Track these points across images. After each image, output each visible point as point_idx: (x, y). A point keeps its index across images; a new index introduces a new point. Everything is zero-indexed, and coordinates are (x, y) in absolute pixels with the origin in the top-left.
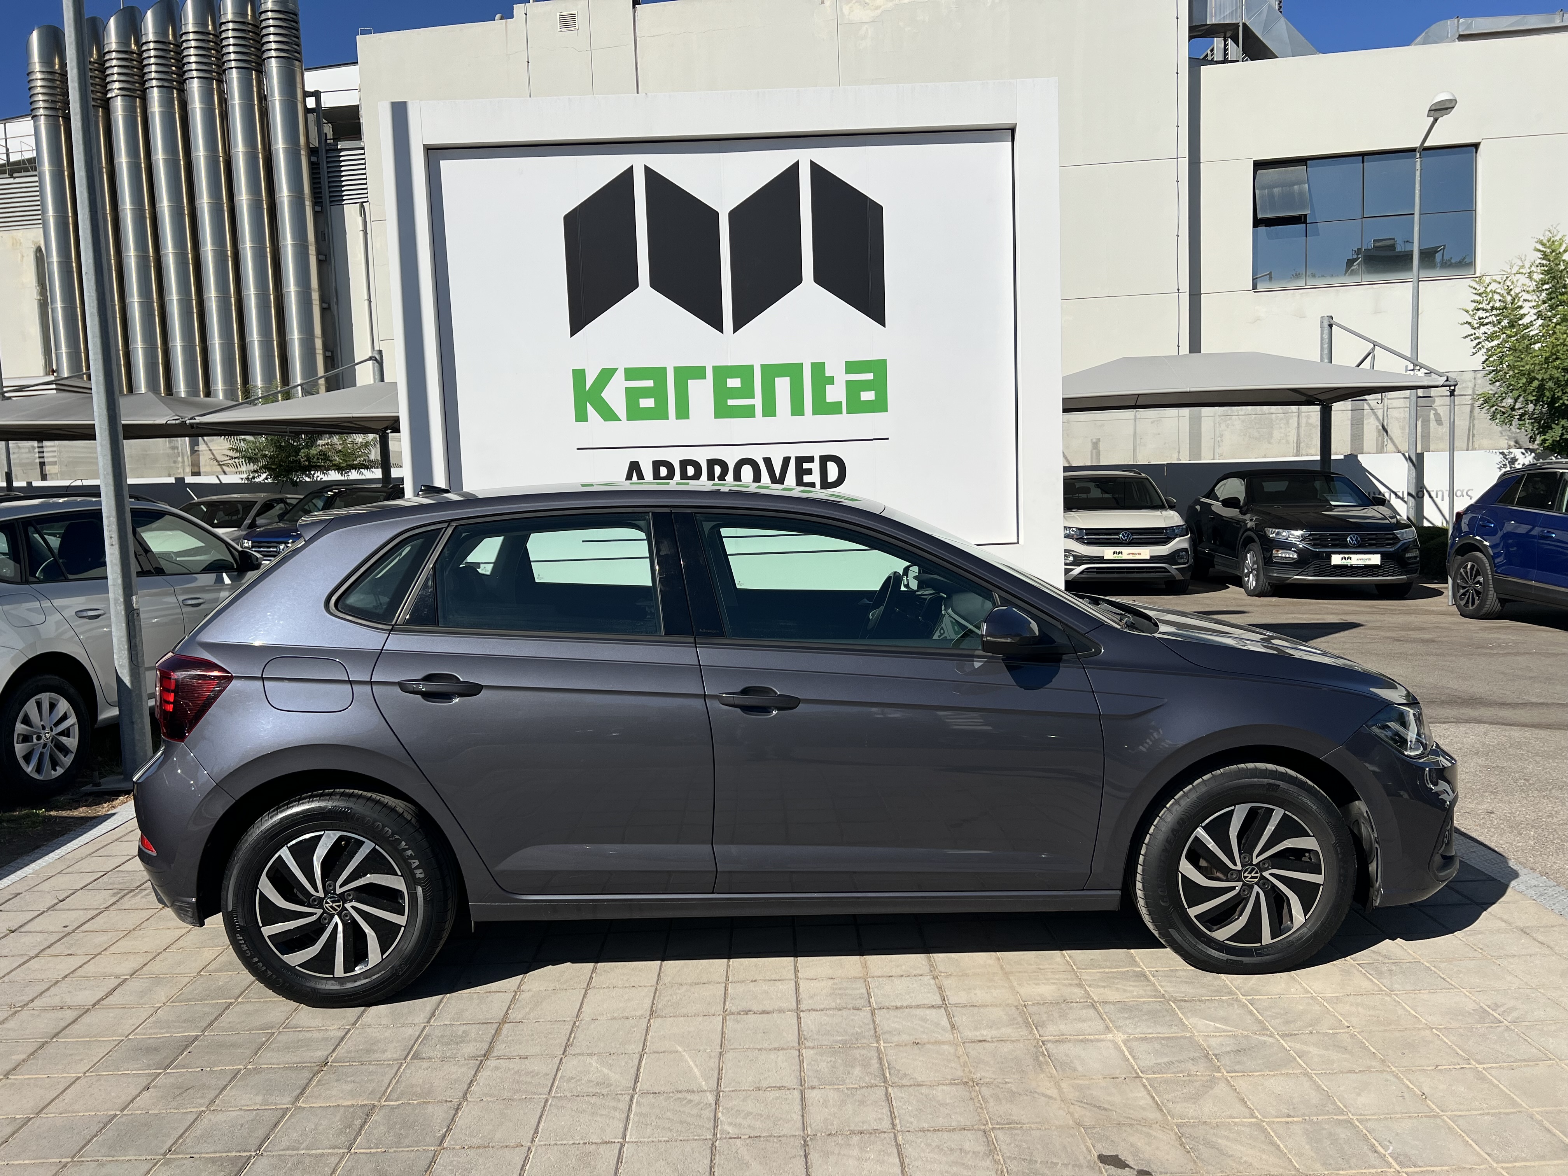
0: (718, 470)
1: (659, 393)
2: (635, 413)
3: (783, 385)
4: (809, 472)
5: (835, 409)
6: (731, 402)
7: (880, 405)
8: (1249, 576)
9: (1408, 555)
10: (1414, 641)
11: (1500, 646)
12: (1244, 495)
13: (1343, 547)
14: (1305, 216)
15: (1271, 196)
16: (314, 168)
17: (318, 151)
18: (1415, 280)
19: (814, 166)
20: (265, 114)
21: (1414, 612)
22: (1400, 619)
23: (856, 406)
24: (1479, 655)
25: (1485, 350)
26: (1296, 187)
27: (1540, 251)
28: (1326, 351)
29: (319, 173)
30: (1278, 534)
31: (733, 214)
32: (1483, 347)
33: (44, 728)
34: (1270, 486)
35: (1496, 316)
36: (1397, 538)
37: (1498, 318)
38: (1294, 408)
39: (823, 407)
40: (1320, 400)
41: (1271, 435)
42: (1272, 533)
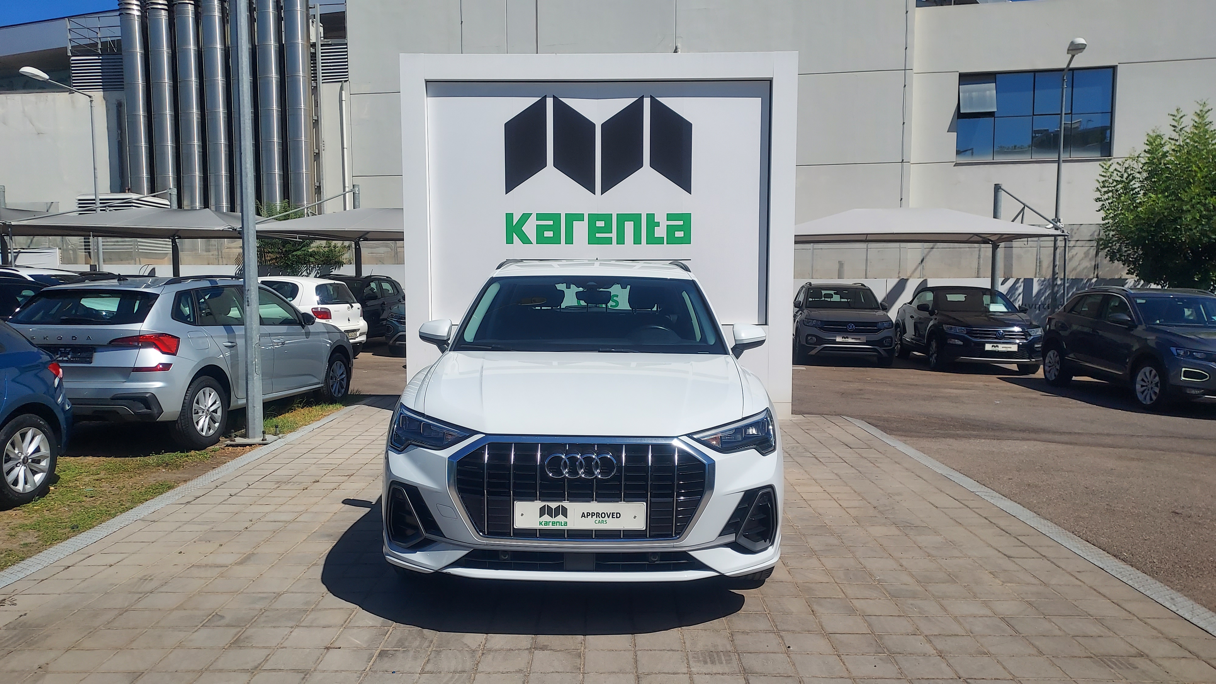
1: (556, 229)
2: (541, 240)
3: (629, 226)
5: (660, 241)
6: (598, 235)
7: (686, 239)
8: (932, 357)
9: (1036, 346)
12: (932, 302)
13: (993, 339)
14: (994, 112)
15: (971, 98)
17: (315, 45)
18: (1060, 161)
19: (653, 100)
23: (672, 240)
24: (1060, 407)
28: (996, 208)
30: (951, 328)
31: (604, 126)
34: (952, 297)
36: (1029, 334)
39: (653, 240)
41: (960, 263)
42: (947, 329)
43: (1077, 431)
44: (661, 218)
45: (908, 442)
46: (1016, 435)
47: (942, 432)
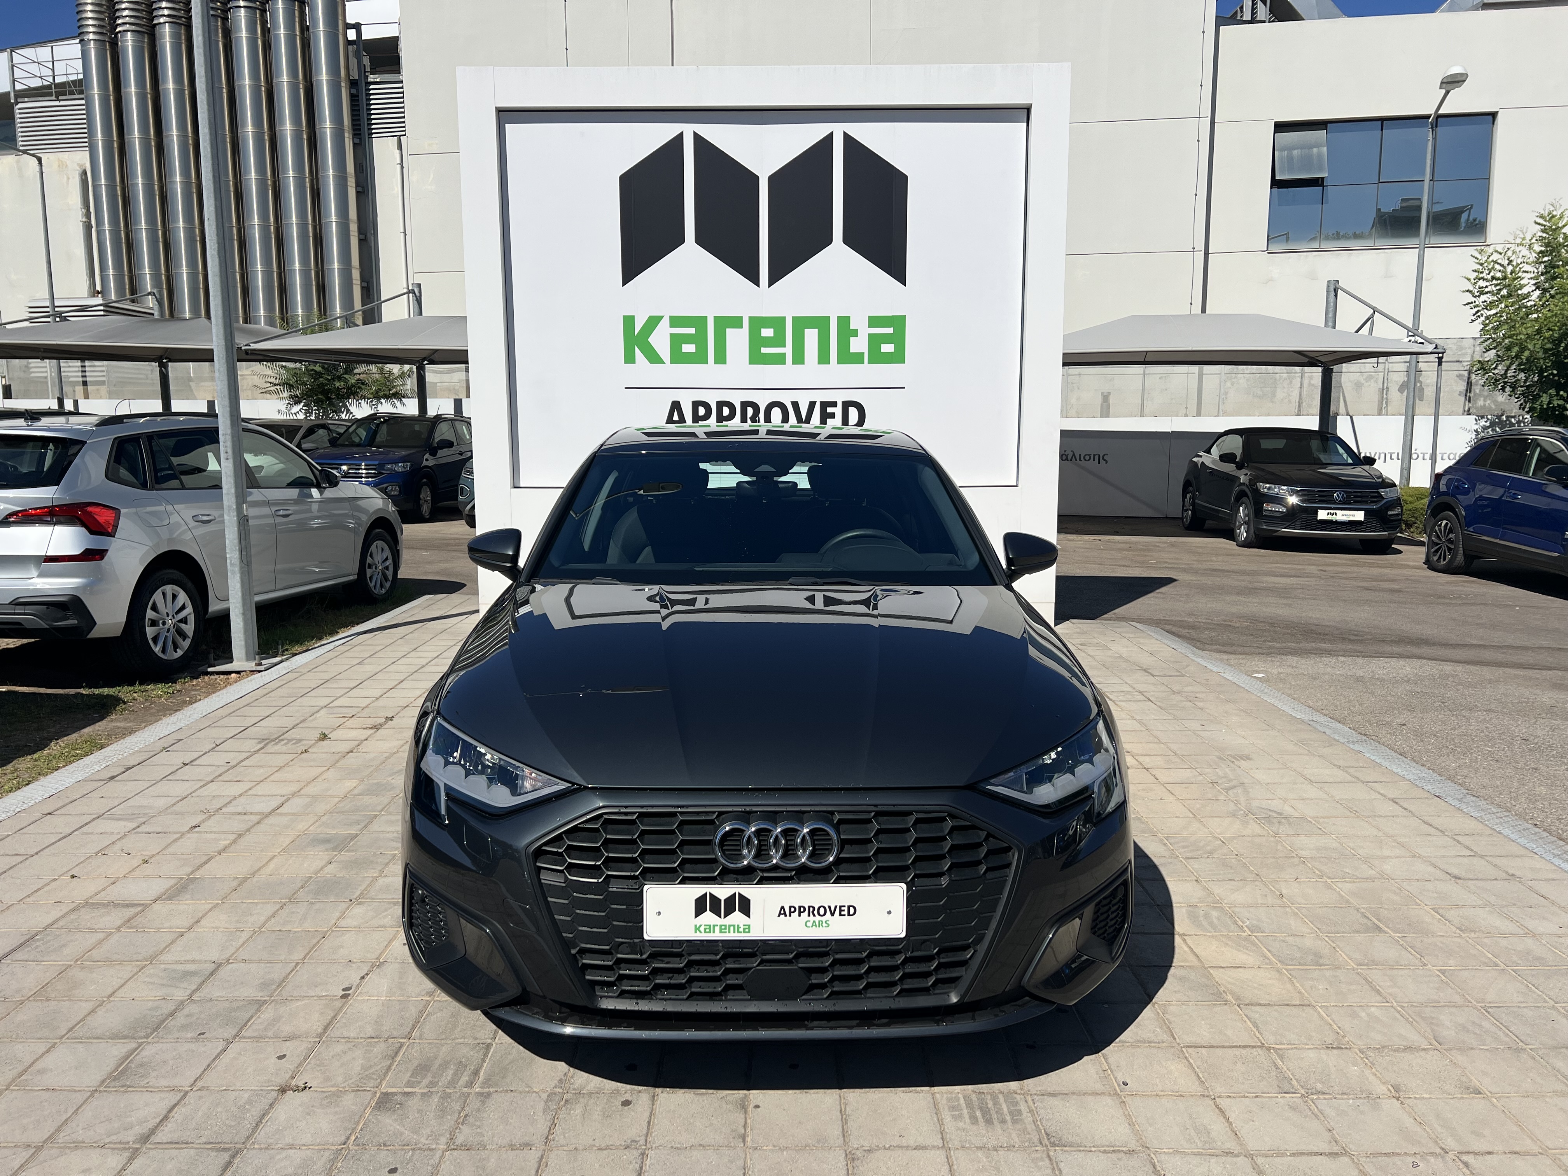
0: (750, 411)
1: (700, 339)
2: (678, 357)
3: (811, 336)
4: (832, 416)
5: (858, 359)
6: (764, 350)
7: (898, 357)
8: (1240, 528)
9: (1390, 513)
10: (1384, 590)
11: (1460, 597)
12: (1241, 451)
13: (1329, 502)
14: (1323, 179)
15: (1290, 158)
16: (354, 100)
17: (357, 83)
18: (1422, 247)
19: (847, 138)
20: (306, 45)
21: (1392, 566)
22: (1375, 571)
23: (877, 357)
24: (1438, 604)
25: (1483, 318)
26: (1315, 150)
27: (1539, 224)
28: (1331, 315)
29: (358, 105)
30: (1269, 489)
31: (772, 179)
32: (1482, 315)
33: (168, 615)
34: (1267, 444)
35: (1496, 285)
36: (1381, 496)
37: (1498, 288)
38: (1298, 369)
39: (847, 357)
40: (1322, 363)
41: (1274, 395)
42: (1264, 487)
43: (1475, 642)
44: (859, 323)
45: (1232, 662)
46: (1388, 649)
47: (1278, 645)
